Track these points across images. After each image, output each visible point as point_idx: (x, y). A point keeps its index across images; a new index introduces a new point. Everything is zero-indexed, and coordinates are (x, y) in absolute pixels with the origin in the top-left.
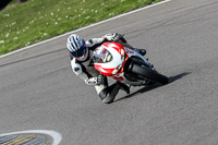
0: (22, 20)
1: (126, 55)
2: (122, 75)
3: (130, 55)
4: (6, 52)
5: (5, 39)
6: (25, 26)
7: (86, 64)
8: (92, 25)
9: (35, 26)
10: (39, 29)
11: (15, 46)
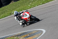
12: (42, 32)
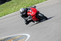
4: (14, 12)
5: (14, 8)
6: (19, 4)
8: (38, 4)
10: (23, 5)
11: (17, 10)
12: (26, 37)
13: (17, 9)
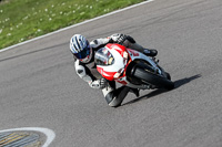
0: (16, 16)
1: (129, 58)
2: (124, 78)
3: (133, 58)
7: (90, 66)
9: (28, 22)
10: (33, 25)
13: (11, 38)
